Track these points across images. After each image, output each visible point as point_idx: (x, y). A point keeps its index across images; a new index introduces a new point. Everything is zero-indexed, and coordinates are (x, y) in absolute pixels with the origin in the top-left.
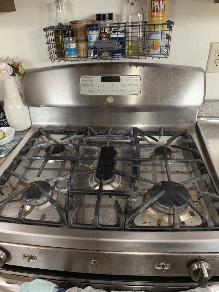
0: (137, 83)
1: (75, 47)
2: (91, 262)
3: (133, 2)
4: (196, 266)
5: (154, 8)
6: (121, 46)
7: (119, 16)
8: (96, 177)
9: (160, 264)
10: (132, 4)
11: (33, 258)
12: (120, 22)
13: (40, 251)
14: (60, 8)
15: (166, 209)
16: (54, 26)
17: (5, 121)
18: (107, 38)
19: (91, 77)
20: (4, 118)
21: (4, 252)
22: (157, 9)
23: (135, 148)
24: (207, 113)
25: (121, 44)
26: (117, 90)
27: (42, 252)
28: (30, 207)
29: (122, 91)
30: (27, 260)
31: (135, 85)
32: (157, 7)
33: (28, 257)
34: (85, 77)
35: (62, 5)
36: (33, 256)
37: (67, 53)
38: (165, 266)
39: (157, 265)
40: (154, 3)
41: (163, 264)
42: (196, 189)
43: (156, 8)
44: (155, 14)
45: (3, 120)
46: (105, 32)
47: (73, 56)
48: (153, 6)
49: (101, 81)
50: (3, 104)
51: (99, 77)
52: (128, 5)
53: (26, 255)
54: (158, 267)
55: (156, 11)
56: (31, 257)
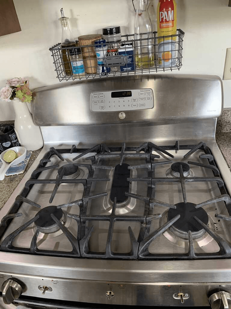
0: (149, 97)
1: (83, 64)
2: (107, 293)
3: (141, 13)
4: (216, 296)
5: (162, 19)
6: (130, 60)
7: (127, 28)
8: (110, 199)
9: (178, 294)
10: (140, 15)
11: (48, 289)
12: (128, 34)
13: (54, 282)
14: (66, 25)
15: (183, 234)
16: (61, 44)
17: (17, 142)
18: (116, 52)
19: (101, 93)
20: (15, 139)
21: (19, 284)
22: (166, 19)
23: (150, 166)
24: (227, 123)
25: (130, 57)
26: (129, 106)
27: (56, 284)
28: (43, 234)
29: (134, 105)
30: (43, 291)
31: (148, 99)
32: (166, 17)
33: (43, 288)
34: (95, 93)
35: (68, 22)
36: (48, 287)
37: (74, 71)
38: (184, 296)
39: (175, 295)
40: (162, 14)
41: (182, 294)
42: (216, 209)
43: (164, 18)
44: (164, 25)
45: (15, 141)
46: (113, 46)
47: (81, 74)
48: (162, 16)
49: (112, 97)
50: (14, 125)
51: (109, 93)
52: (135, 16)
53: (41, 286)
54: (176, 297)
55: (165, 22)
56: (46, 288)
